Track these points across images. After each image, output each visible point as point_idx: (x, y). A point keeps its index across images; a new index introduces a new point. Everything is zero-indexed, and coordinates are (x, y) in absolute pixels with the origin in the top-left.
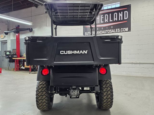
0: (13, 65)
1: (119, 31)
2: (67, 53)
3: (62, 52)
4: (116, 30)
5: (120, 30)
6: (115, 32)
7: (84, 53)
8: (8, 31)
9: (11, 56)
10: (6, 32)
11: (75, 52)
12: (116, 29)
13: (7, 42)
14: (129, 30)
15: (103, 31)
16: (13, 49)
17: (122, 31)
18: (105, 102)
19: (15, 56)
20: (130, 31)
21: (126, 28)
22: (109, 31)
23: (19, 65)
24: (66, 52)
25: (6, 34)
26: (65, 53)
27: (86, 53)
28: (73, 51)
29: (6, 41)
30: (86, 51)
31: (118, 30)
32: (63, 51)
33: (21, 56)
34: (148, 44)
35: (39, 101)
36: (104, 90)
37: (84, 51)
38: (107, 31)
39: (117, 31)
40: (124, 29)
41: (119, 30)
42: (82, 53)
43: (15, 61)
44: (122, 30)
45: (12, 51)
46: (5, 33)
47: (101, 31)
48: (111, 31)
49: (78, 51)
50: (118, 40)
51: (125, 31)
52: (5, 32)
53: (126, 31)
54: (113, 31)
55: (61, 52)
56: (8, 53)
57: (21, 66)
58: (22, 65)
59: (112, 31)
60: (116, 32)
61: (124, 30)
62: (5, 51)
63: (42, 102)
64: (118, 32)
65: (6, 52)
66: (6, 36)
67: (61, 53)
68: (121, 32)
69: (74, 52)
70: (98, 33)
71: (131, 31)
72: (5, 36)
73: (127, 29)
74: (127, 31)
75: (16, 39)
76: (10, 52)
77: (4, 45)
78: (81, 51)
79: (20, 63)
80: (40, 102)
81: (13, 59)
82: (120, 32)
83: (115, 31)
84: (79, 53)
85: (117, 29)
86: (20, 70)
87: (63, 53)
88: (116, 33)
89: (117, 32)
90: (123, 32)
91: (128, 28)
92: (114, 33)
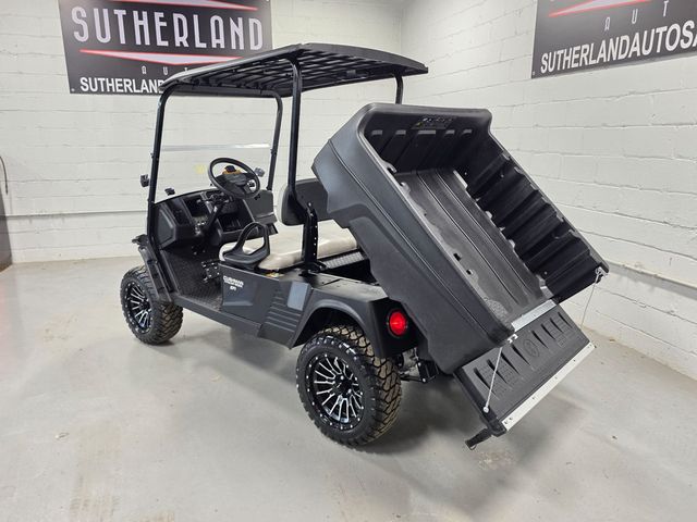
70: (604, 55)
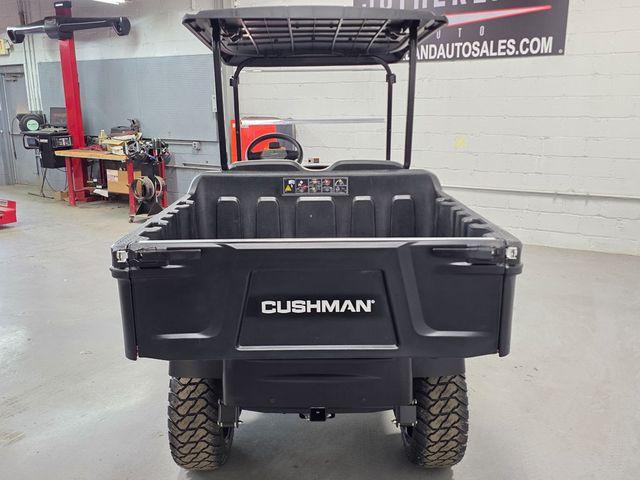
0: (60, 175)
1: (511, 50)
2: (288, 311)
3: (269, 307)
4: (500, 47)
5: (517, 49)
6: (492, 54)
7: (358, 310)
8: (23, 24)
9: (46, 141)
10: (14, 29)
11: (323, 306)
12: (501, 42)
13: (23, 74)
14: (558, 48)
15: (442, 45)
16: (51, 109)
17: (524, 50)
18: (436, 443)
19: (63, 142)
20: (560, 51)
21: (544, 39)
22: (467, 47)
23: (85, 179)
24: (284, 307)
25: (17, 38)
26: (280, 311)
27: (368, 309)
28: (314, 303)
29: (19, 70)
30: (369, 302)
31: (510, 46)
32: (273, 303)
33: (88, 142)
34: (631, 116)
35: (179, 435)
36: (435, 410)
37: (359, 303)
38: (461, 47)
39: (502, 50)
40: (535, 43)
41: (513, 48)
42: (351, 308)
43: (68, 162)
44: (526, 46)
45: (47, 113)
46: (10, 33)
47: (431, 46)
48: (477, 49)
49: (336, 303)
50: (501, 265)
51: (539, 54)
52: (8, 29)
53: (544, 54)
54: (486, 51)
55: (264, 304)
56: (33, 126)
57: (95, 185)
58: (95, 180)
59: (483, 51)
60: (500, 54)
61: (535, 48)
62: (20, 117)
63: (192, 439)
64: (507, 56)
65: (23, 119)
66: (18, 46)
67: (264, 311)
68: (520, 55)
69: (317, 306)
71: (563, 54)
72: (11, 46)
73: (546, 44)
74: (548, 54)
75: (60, 60)
76: (41, 120)
77: (12, 83)
78: (348, 302)
79: (89, 168)
80: (183, 439)
81: (57, 153)
82: (514, 56)
83: (495, 50)
84: (337, 310)
85: (505, 41)
86: (88, 201)
87: (273, 311)
88: (497, 57)
89: (504, 54)
90: (529, 54)
91: (551, 39)
92: (490, 57)
